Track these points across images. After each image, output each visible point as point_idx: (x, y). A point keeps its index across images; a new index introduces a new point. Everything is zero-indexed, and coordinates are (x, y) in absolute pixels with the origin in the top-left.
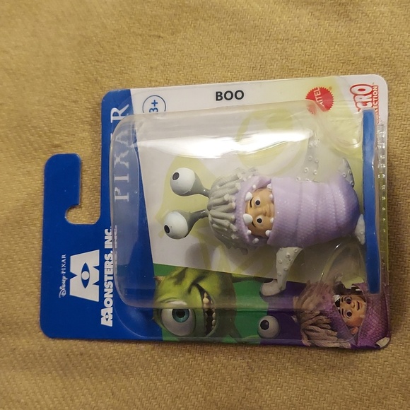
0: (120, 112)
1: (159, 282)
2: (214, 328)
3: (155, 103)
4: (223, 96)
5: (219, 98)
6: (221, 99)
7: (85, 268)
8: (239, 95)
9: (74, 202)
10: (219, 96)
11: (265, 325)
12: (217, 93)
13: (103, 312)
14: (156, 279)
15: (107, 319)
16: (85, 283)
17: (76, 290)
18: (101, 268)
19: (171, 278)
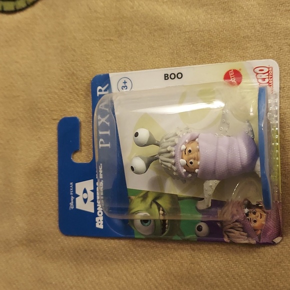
0: (103, 89)
1: (132, 200)
2: (167, 230)
3: (125, 82)
4: (169, 76)
5: (167, 78)
6: (168, 79)
7: (85, 191)
8: (180, 76)
9: (76, 149)
10: (166, 77)
11: (200, 228)
12: (165, 75)
13: (97, 219)
14: (130, 198)
15: (100, 224)
16: (85, 201)
17: (80, 205)
18: (94, 191)
19: (139, 197)
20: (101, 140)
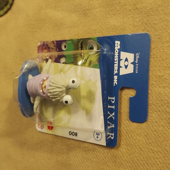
0: (110, 137)
1: (97, 61)
2: (80, 44)
3: (97, 137)
4: (75, 134)
5: (76, 134)
6: (76, 133)
8: (70, 133)
11: (65, 47)
12: (77, 136)
13: (119, 47)
15: (117, 44)
18: (119, 67)
19: (93, 63)
20: (113, 102)
